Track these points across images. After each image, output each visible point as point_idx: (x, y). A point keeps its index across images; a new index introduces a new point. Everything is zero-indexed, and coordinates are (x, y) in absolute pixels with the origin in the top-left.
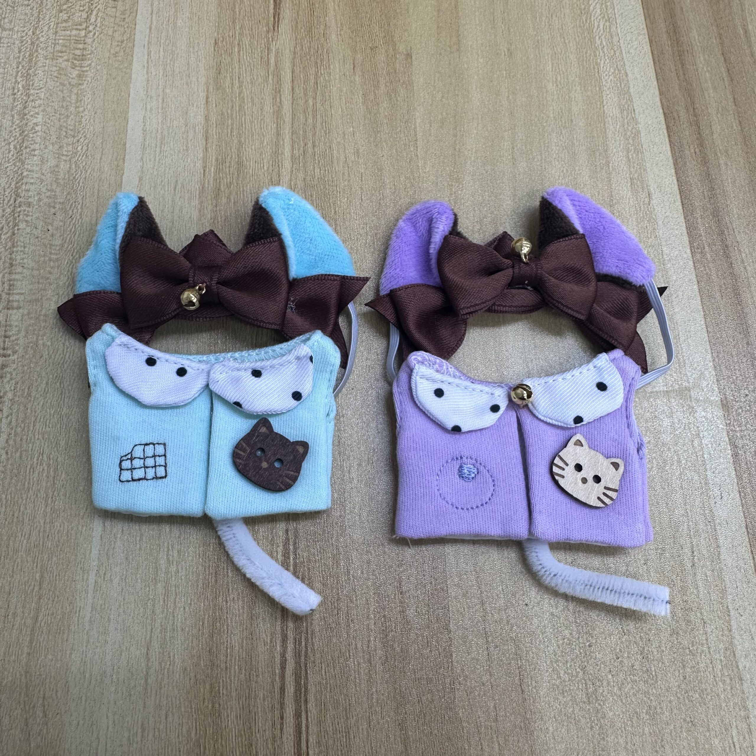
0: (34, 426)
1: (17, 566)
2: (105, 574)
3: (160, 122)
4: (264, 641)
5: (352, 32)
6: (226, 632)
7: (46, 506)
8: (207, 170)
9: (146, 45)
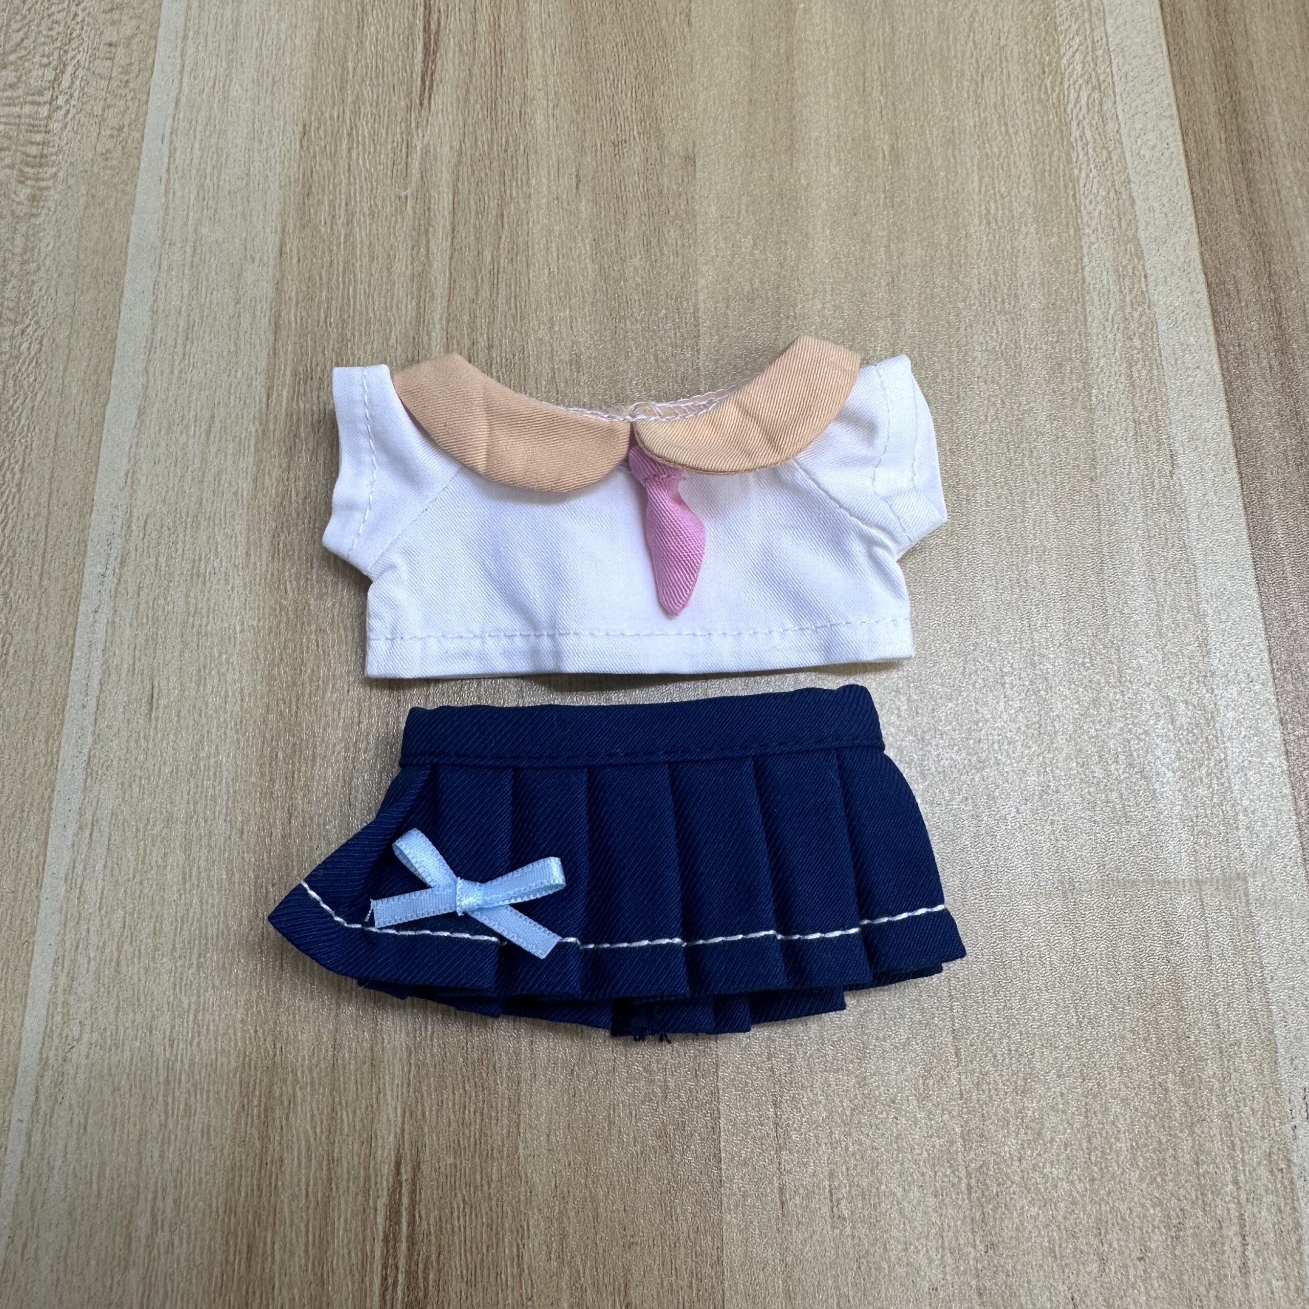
3: (186, 293)
5: (578, 112)
8: (274, 396)
9: (167, 135)
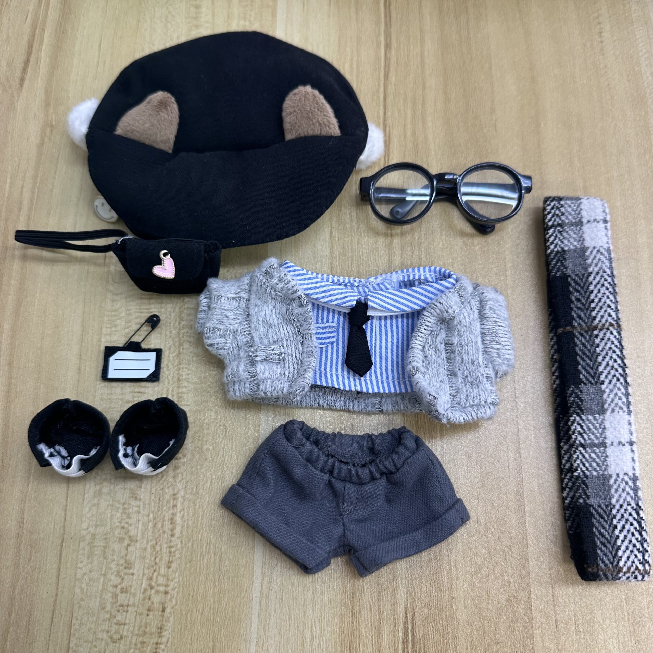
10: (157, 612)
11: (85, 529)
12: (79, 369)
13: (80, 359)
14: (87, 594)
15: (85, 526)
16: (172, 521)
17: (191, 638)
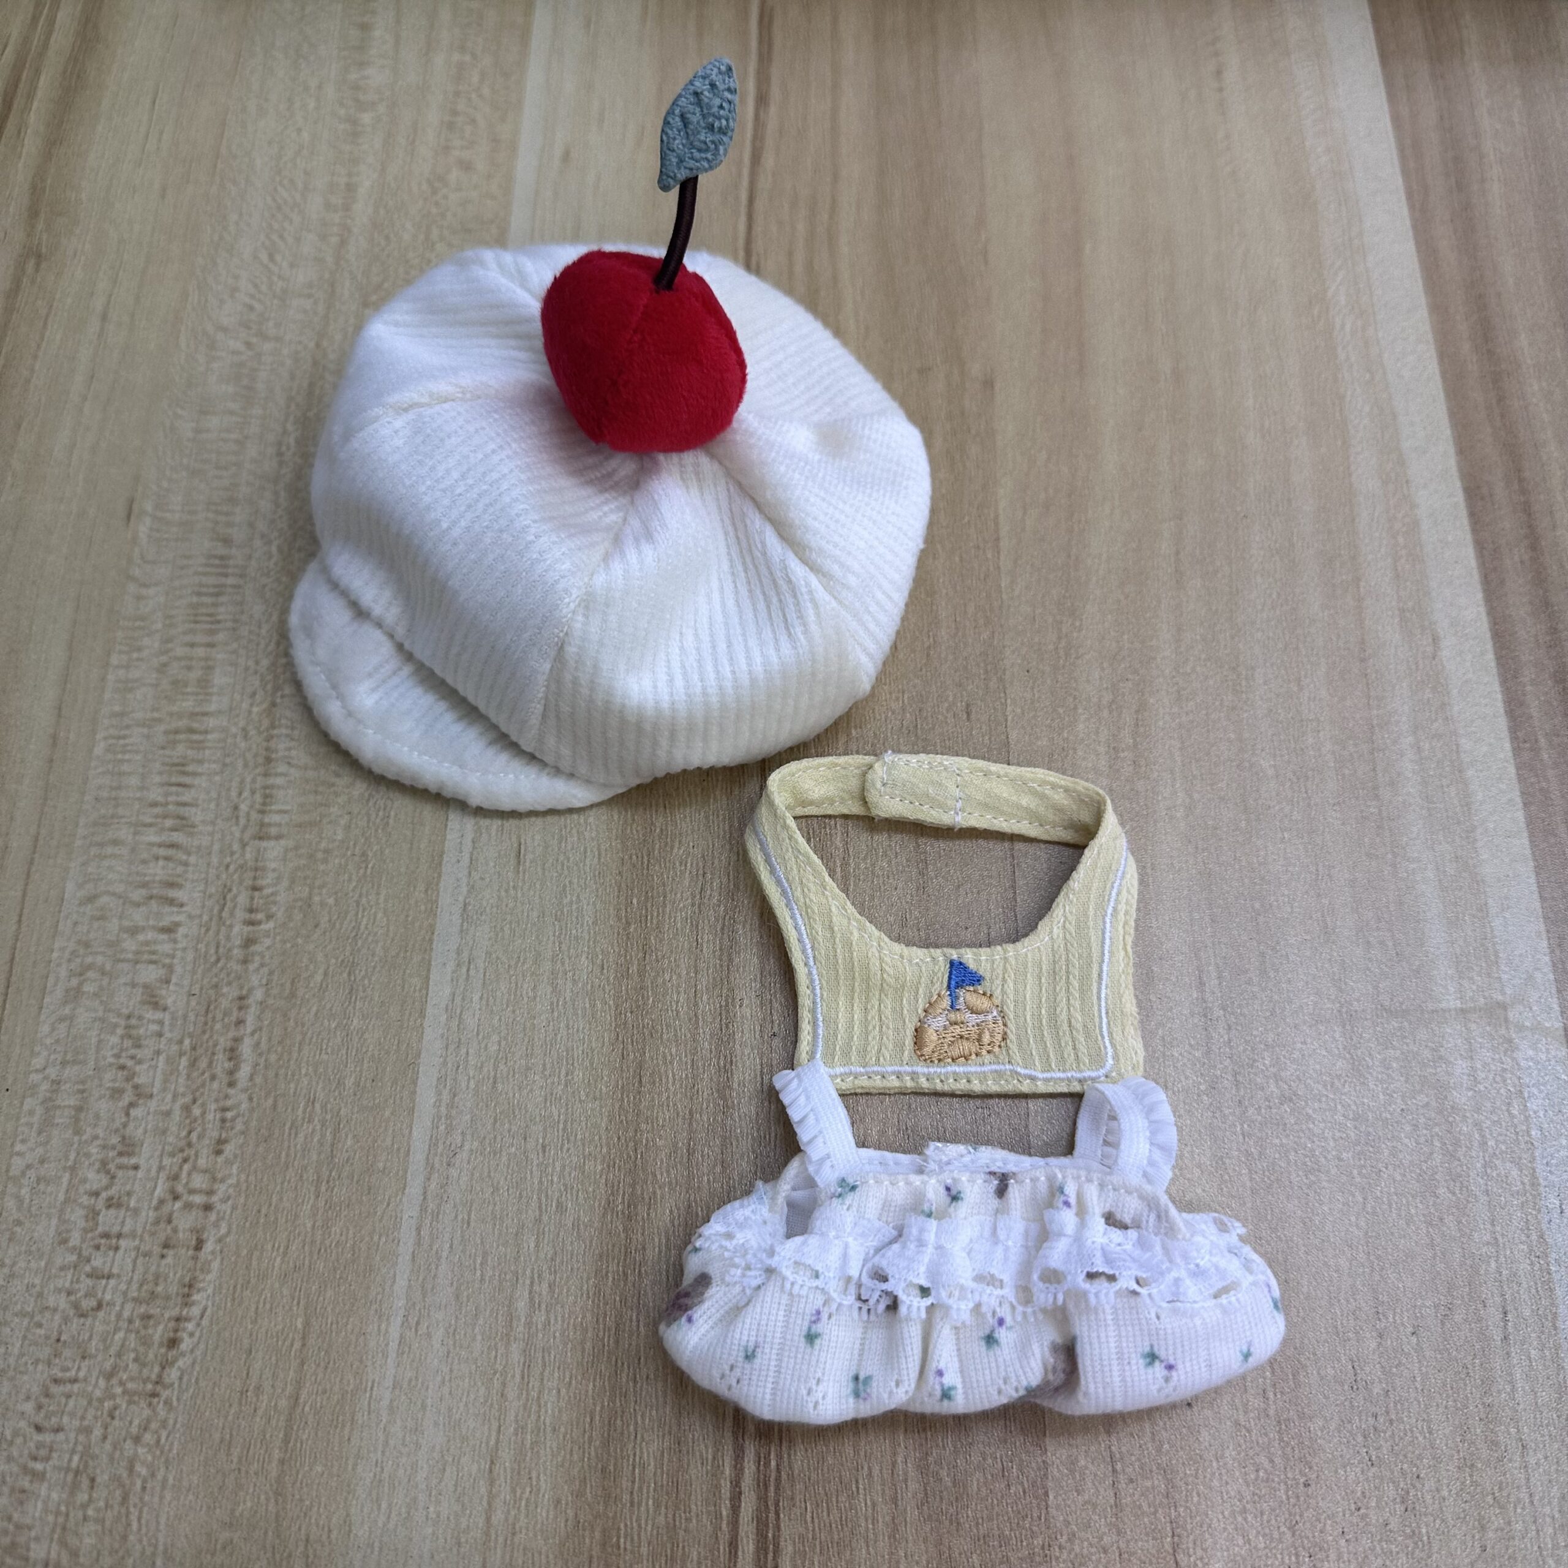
0: (300, 1050)
1: (264, 1303)
2: (418, 1323)
4: (701, 1456)
6: (632, 1437)
7: (318, 1197)
10: (183, 1251)
11: (37, 1071)
12: (54, 738)
13: (59, 716)
14: (29, 1211)
15: (38, 1062)
16: (233, 1053)
17: (257, 1308)
